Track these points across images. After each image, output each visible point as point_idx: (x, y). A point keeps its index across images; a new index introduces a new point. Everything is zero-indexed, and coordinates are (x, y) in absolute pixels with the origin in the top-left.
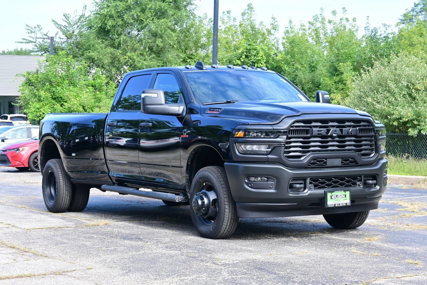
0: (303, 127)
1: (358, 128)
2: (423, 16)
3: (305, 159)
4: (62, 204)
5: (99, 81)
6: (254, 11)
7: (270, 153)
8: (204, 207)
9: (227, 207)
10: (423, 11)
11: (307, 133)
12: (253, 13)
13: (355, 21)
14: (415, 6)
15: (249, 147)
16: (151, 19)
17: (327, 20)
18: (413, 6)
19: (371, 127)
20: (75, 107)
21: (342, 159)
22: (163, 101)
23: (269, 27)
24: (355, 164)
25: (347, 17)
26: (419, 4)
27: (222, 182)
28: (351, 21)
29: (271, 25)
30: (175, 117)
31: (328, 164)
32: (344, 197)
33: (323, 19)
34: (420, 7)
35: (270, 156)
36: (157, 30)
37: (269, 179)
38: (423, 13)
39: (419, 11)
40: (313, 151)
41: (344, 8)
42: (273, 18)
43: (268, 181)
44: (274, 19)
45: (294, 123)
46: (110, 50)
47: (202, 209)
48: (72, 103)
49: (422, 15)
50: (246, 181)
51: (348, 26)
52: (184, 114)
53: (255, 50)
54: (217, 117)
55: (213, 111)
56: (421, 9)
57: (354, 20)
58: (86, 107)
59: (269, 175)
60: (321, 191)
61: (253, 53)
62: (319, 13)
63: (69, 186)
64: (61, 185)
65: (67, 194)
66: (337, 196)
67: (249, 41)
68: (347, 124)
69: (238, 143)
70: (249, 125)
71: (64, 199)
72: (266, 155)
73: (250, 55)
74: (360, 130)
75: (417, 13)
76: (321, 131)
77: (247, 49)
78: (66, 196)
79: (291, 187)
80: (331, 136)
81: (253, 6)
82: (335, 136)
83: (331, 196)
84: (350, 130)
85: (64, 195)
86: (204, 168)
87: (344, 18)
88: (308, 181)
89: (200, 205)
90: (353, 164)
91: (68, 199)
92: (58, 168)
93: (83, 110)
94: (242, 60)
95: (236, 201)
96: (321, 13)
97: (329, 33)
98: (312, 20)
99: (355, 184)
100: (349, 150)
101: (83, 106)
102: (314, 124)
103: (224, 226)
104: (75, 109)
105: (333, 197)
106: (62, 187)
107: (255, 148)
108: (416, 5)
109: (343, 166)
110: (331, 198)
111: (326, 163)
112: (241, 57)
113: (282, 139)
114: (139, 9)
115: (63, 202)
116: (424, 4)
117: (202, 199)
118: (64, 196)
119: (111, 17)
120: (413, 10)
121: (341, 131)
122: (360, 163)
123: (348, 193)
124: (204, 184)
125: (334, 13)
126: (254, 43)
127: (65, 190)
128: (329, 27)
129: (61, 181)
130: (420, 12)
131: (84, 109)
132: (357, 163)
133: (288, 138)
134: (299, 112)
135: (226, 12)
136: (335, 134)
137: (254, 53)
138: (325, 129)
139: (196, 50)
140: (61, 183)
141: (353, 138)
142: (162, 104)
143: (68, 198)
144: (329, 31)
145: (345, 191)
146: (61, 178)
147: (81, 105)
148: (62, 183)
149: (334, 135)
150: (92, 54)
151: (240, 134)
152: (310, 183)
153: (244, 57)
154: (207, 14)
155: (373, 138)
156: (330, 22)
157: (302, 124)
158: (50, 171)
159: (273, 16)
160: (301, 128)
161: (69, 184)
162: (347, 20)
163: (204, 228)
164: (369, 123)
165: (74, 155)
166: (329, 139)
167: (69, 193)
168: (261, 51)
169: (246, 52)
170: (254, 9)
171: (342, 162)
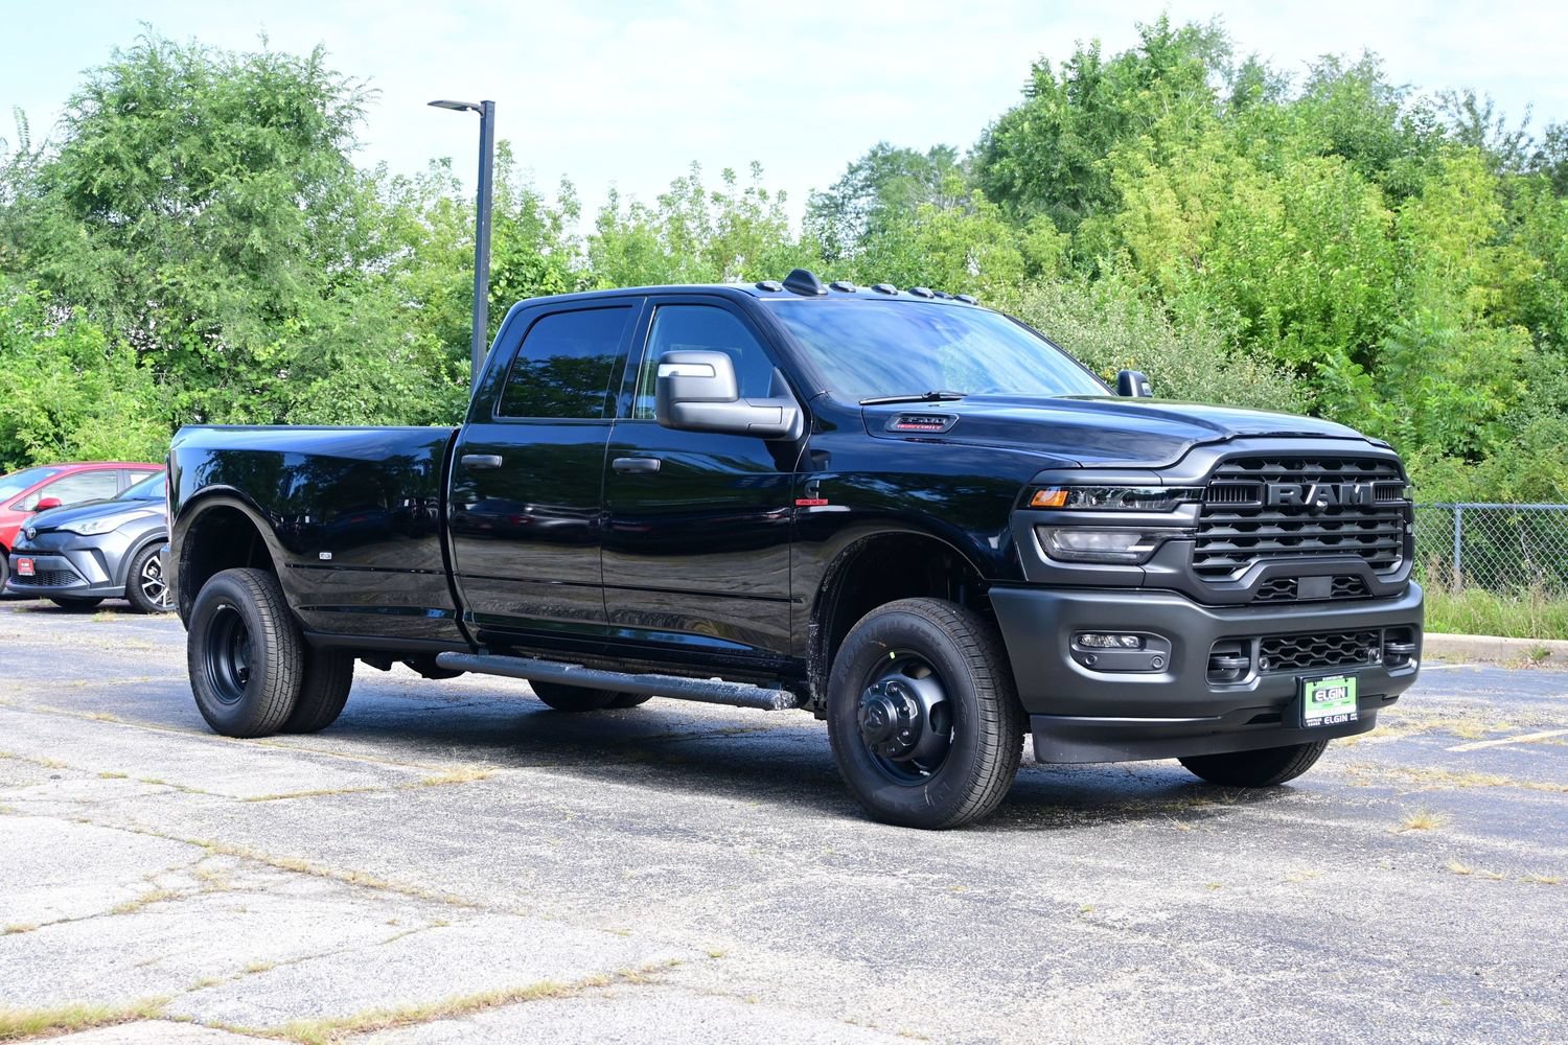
0: (1241, 476)
1: (1372, 484)
2: (869, 198)
3: (1247, 576)
4: (271, 711)
5: (85, 339)
6: (512, 162)
7: (1149, 558)
8: (907, 728)
9: (992, 728)
10: (869, 186)
11: (1253, 497)
12: (512, 167)
13: (784, 200)
14: (851, 173)
15: (1076, 540)
16: (234, 169)
17: (708, 194)
18: (846, 171)
19: (1397, 481)
20: (26, 413)
21: (1334, 576)
22: (730, 390)
23: (557, 208)
24: (1361, 593)
25: (764, 188)
26: (860, 168)
27: (972, 649)
28: (773, 200)
29: (560, 201)
30: (760, 442)
31: (1302, 594)
32: (1343, 694)
33: (699, 192)
34: (863, 174)
35: (1153, 569)
36: (252, 203)
37: (1149, 642)
38: (871, 191)
39: (860, 185)
40: (1263, 553)
41: (755, 164)
42: (564, 183)
43: (1142, 646)
44: (569, 187)
45: (1217, 465)
46: (108, 254)
47: (901, 735)
48: (16, 402)
49: (868, 195)
50: (1074, 647)
51: (765, 210)
52: (799, 431)
53: (535, 265)
54: (939, 441)
55: (914, 423)
56: (866, 179)
57: (782, 196)
58: (59, 416)
59: (1147, 629)
60: (1290, 676)
61: (528, 275)
62: (686, 173)
63: (294, 655)
64: (270, 651)
65: (287, 680)
66: (1328, 691)
67: (516, 241)
68: (1345, 469)
69: (1045, 525)
70: (1082, 468)
71: (277, 696)
72: (1138, 565)
73: (521, 278)
74: (1376, 487)
75: (855, 191)
76: (1289, 491)
77: (511, 262)
78: (285, 685)
79: (1213, 665)
80: (1312, 509)
81: (510, 147)
82: (1321, 508)
83: (1314, 693)
84: (1357, 490)
85: (279, 682)
86: (894, 602)
87: (756, 190)
88: (1256, 646)
89: (893, 721)
90: (1356, 594)
91: (289, 695)
92: (257, 597)
93: (50, 424)
94: (499, 293)
95: (1028, 710)
96: (693, 173)
97: (714, 228)
98: (668, 191)
99: (1362, 654)
100: (1347, 550)
101: (49, 411)
102: (1267, 469)
103: (978, 790)
104: (26, 421)
105: (1317, 696)
106: (274, 657)
107: (1096, 541)
108: (853, 171)
109: (1339, 599)
110: (1314, 700)
111: (1294, 591)
112: (497, 283)
113: (1187, 513)
114: (196, 140)
115: (274, 705)
116: (872, 169)
117: (900, 704)
118: (279, 686)
119: (110, 159)
120: (845, 183)
121: (1336, 490)
122: (1376, 591)
123: (1352, 681)
124: (892, 655)
125: (729, 175)
126: (530, 245)
127: (281, 667)
128: (715, 213)
129: (272, 638)
130: (862, 189)
131: (51, 418)
132: (1366, 591)
133: (1205, 512)
134: (1224, 430)
135: (437, 161)
136: (1321, 500)
137: (531, 273)
138: (1297, 485)
139: (357, 263)
140: (270, 644)
141: (1358, 515)
142: (726, 400)
143: (290, 690)
144: (713, 224)
145: (1346, 677)
146: (270, 630)
147: (44, 409)
148: (274, 645)
149: (1320, 504)
150: (54, 266)
151: (1051, 497)
152: (1262, 653)
153: (503, 283)
154: (388, 165)
155: (1400, 515)
156: (717, 198)
157: (1239, 469)
158: (221, 607)
159: (567, 178)
160: (1235, 481)
161: (294, 649)
162: (763, 194)
163: (891, 795)
164: (1392, 468)
165: (325, 556)
166: (1304, 517)
167: (293, 675)
168: (551, 269)
169: (509, 270)
170: (514, 158)
171: (1333, 588)
